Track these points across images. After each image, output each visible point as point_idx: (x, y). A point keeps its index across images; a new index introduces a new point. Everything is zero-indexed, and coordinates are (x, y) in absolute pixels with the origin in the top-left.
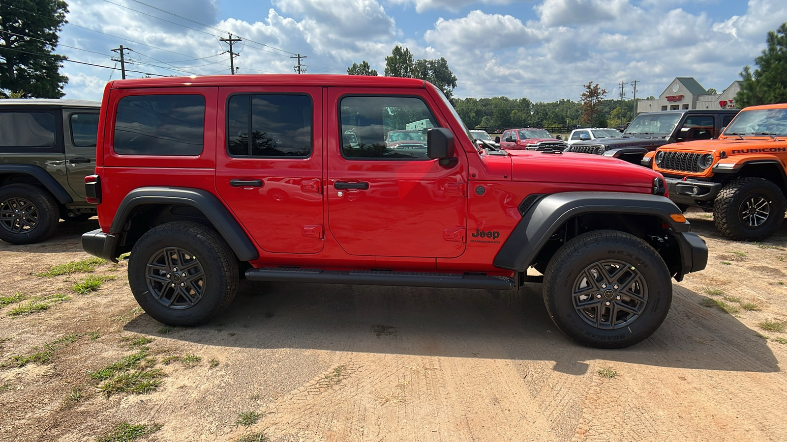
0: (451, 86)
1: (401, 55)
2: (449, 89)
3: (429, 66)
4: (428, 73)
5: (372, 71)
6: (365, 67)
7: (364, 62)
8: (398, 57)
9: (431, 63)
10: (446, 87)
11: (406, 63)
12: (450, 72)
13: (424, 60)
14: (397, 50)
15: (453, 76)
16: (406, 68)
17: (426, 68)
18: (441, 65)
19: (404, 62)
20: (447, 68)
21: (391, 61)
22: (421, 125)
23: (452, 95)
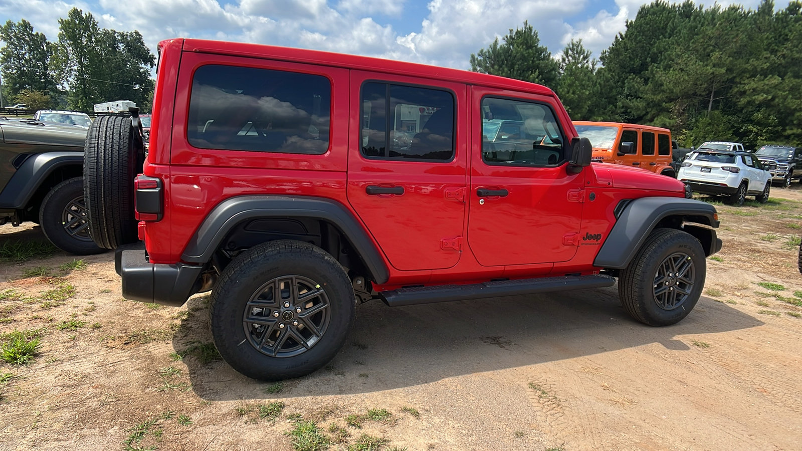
0: (149, 65)
1: (81, 19)
2: (147, 67)
3: (119, 38)
4: (118, 46)
5: (37, 33)
6: (26, 27)
7: (24, 21)
8: (77, 22)
9: (122, 35)
10: (143, 66)
11: (90, 31)
12: (148, 49)
13: (112, 30)
14: (76, 13)
15: (150, 54)
16: (90, 37)
17: (114, 39)
18: (135, 40)
19: (87, 29)
20: (142, 43)
21: (65, 25)
22: (115, 107)
23: (150, 75)
